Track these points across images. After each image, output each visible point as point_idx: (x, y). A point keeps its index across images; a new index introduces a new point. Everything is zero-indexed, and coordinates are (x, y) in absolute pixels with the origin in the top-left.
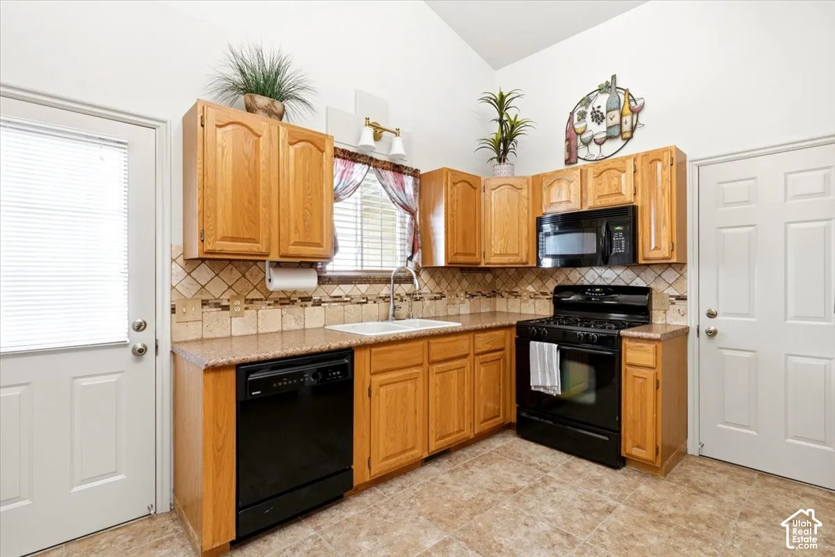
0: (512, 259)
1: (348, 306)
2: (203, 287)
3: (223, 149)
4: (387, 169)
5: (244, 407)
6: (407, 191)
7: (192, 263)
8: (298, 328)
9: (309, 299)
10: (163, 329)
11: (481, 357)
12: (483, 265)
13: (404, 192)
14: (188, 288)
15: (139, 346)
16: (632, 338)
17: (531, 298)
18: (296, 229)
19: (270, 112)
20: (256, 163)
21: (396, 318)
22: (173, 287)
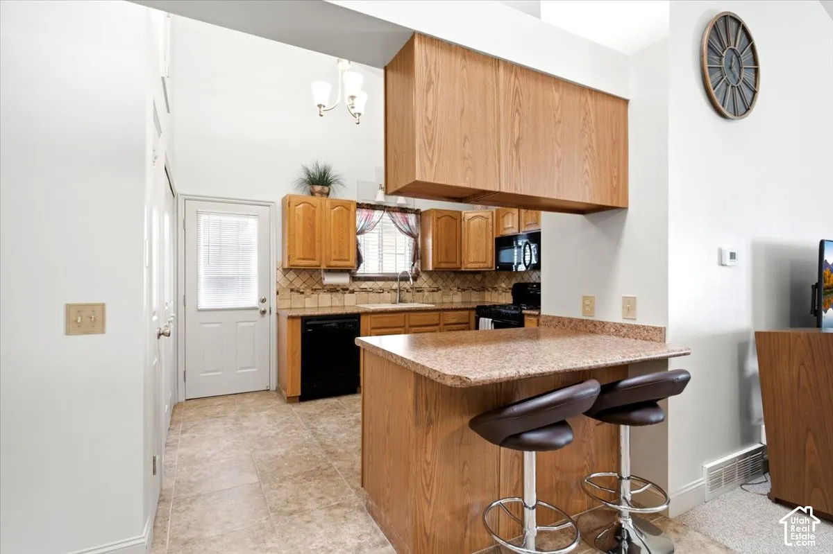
0: (482, 265)
1: (371, 294)
2: (291, 282)
3: (298, 216)
4: (396, 211)
5: (305, 336)
6: (410, 223)
7: (286, 271)
8: (340, 305)
9: (347, 289)
10: (273, 302)
11: (448, 326)
12: (463, 269)
13: (408, 224)
14: (284, 283)
15: (263, 309)
16: (529, 315)
17: (503, 291)
18: (335, 253)
19: (322, 193)
20: (314, 222)
21: (401, 301)
22: (277, 282)
